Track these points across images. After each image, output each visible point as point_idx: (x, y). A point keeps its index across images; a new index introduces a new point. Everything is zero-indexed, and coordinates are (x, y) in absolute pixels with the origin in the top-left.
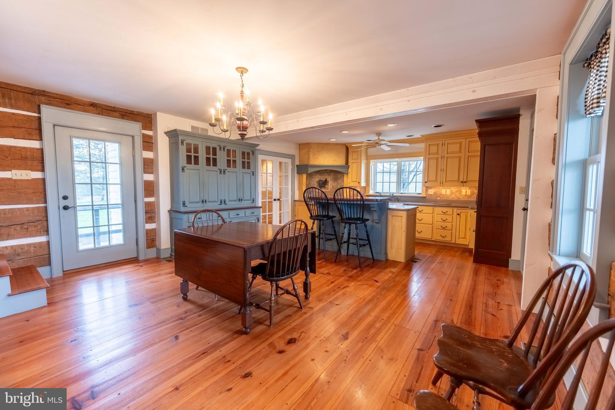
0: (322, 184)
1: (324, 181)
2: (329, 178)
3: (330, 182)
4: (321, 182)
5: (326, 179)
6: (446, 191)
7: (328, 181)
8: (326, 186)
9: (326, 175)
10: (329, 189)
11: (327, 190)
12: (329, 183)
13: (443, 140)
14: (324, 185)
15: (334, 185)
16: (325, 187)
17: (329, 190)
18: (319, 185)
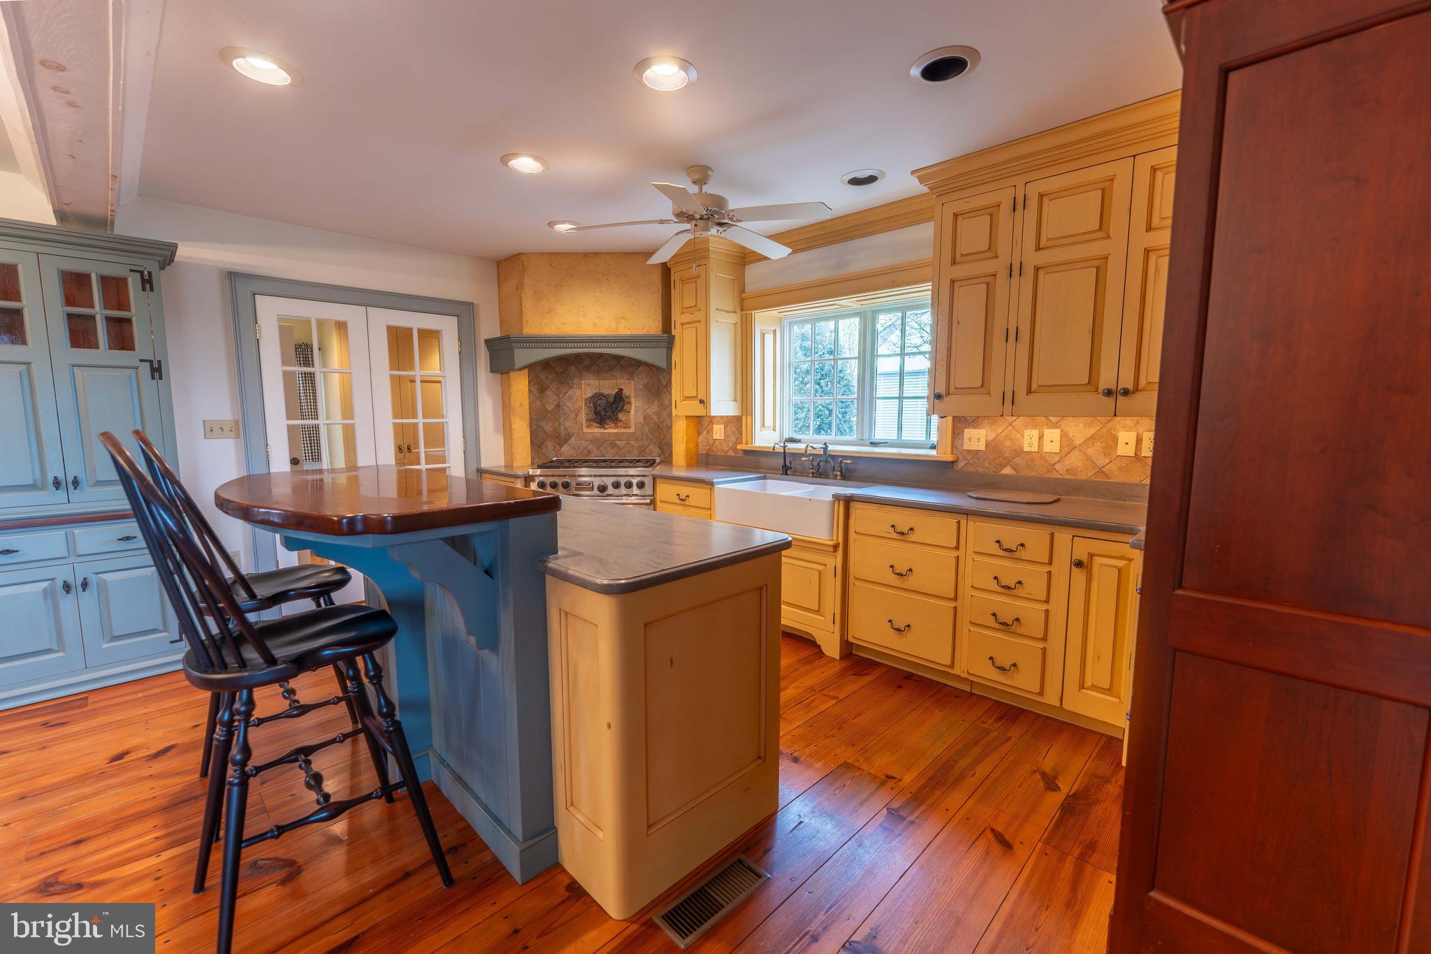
0: (605, 410)
1: (612, 399)
2: (631, 388)
3: (633, 400)
4: (602, 402)
5: (621, 390)
6: (1041, 437)
7: (629, 397)
8: (621, 416)
9: (618, 375)
10: (633, 426)
11: (626, 431)
12: (629, 403)
13: (1020, 181)
14: (613, 412)
15: (650, 411)
16: (616, 420)
17: (632, 430)
18: (596, 413)
